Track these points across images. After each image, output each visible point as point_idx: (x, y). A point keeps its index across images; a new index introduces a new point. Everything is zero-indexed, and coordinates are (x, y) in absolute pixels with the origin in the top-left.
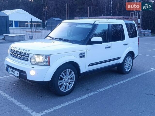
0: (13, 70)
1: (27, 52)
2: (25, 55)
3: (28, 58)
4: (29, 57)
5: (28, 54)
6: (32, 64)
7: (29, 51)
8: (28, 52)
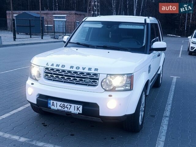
0: (66, 104)
1: (93, 71)
2: (88, 77)
3: (96, 82)
4: (98, 79)
5: (95, 75)
6: (106, 90)
7: (96, 69)
8: (96, 72)
